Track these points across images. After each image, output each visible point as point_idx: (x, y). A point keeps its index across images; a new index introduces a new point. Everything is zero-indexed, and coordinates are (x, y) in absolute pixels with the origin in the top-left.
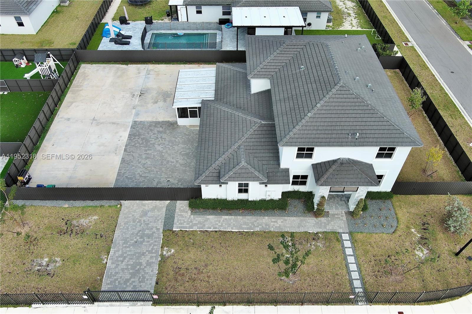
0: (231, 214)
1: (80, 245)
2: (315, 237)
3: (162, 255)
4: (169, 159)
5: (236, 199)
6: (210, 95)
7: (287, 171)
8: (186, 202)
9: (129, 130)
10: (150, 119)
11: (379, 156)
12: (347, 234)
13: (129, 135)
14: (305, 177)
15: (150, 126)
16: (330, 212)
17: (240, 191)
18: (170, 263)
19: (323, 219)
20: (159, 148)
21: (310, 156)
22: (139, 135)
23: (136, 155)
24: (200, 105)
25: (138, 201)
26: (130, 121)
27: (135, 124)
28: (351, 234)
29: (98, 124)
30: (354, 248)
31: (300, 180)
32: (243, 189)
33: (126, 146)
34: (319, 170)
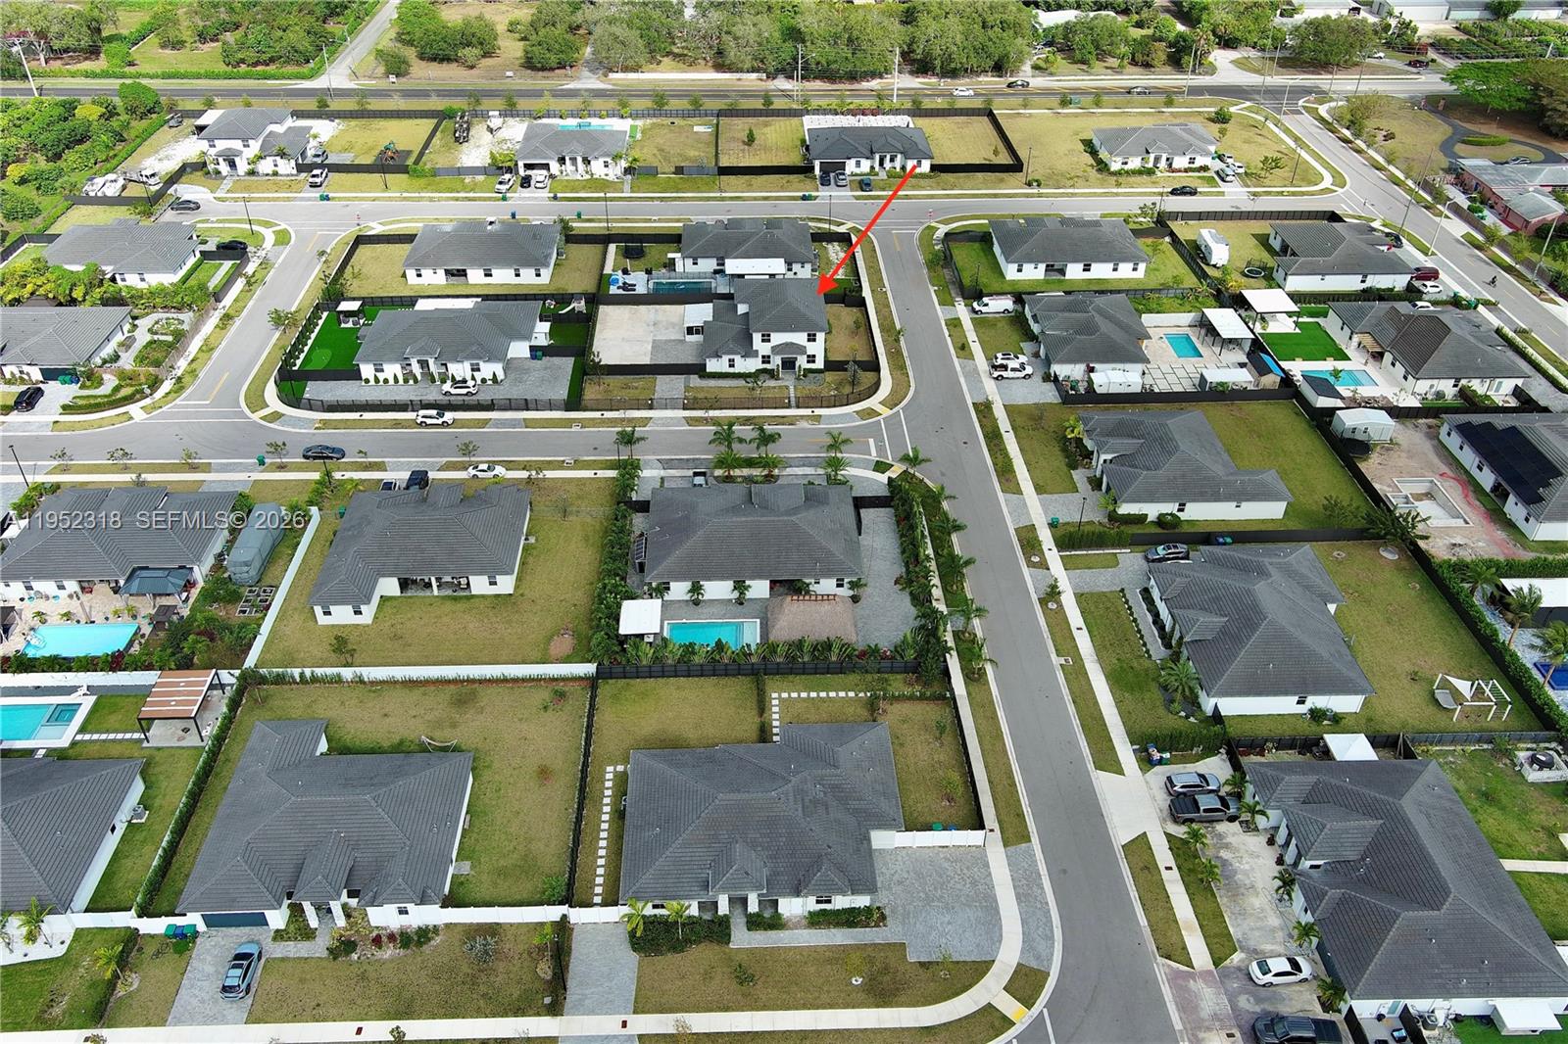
0: (724, 380)
2: (773, 388)
3: (685, 394)
4: (684, 353)
5: (727, 371)
6: (710, 319)
7: (758, 352)
8: (696, 374)
9: (651, 344)
10: (664, 338)
11: (809, 340)
13: (652, 347)
15: (666, 342)
17: (730, 366)
18: (690, 397)
19: (780, 381)
20: (675, 353)
22: (659, 347)
23: (659, 356)
24: (703, 324)
25: (667, 374)
26: (650, 339)
27: (654, 341)
29: (628, 341)
31: (766, 359)
32: (732, 364)
33: (652, 352)
34: (776, 349)
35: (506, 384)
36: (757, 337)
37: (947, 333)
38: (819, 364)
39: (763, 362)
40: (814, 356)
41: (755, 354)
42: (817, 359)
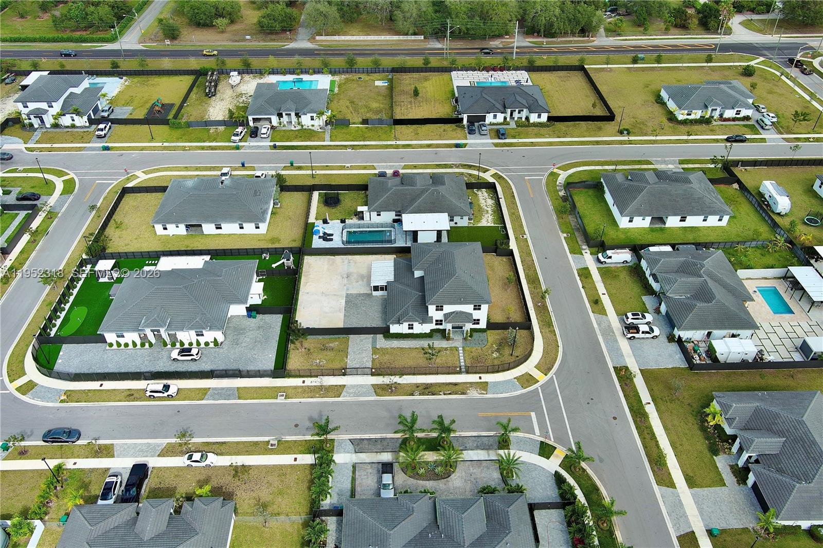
0: (405, 340)
1: (332, 355)
2: (446, 349)
3: (373, 358)
4: (370, 314)
5: (407, 333)
6: (391, 278)
7: (432, 317)
8: (382, 335)
9: (345, 298)
10: (356, 292)
11: (475, 309)
13: (346, 302)
14: (441, 321)
15: (356, 296)
16: (453, 338)
17: (409, 328)
18: (377, 361)
19: (450, 342)
20: (364, 309)
21: (442, 310)
22: (351, 302)
23: (351, 313)
24: (386, 284)
25: (357, 335)
26: (344, 293)
27: (347, 296)
28: (463, 347)
29: (326, 295)
30: (464, 353)
31: (439, 322)
32: (411, 327)
33: (345, 308)
34: (447, 316)
35: (225, 347)
36: (432, 309)
37: (580, 285)
38: (483, 325)
39: (436, 324)
40: (479, 320)
41: (430, 320)
42: (480, 322)
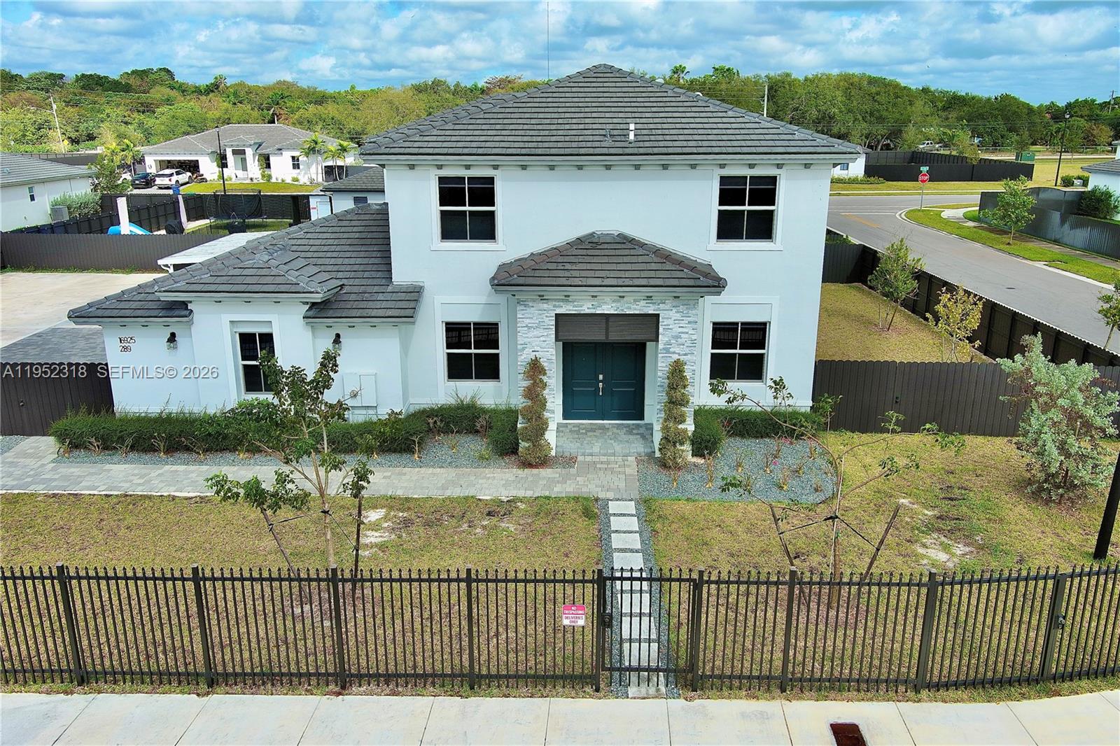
2: (499, 508)
7: (414, 294)
11: (729, 228)
12: (633, 503)
14: (490, 334)
16: (580, 458)
19: (547, 473)
21: (485, 228)
28: (645, 500)
30: (649, 533)
31: (475, 349)
39: (458, 368)
